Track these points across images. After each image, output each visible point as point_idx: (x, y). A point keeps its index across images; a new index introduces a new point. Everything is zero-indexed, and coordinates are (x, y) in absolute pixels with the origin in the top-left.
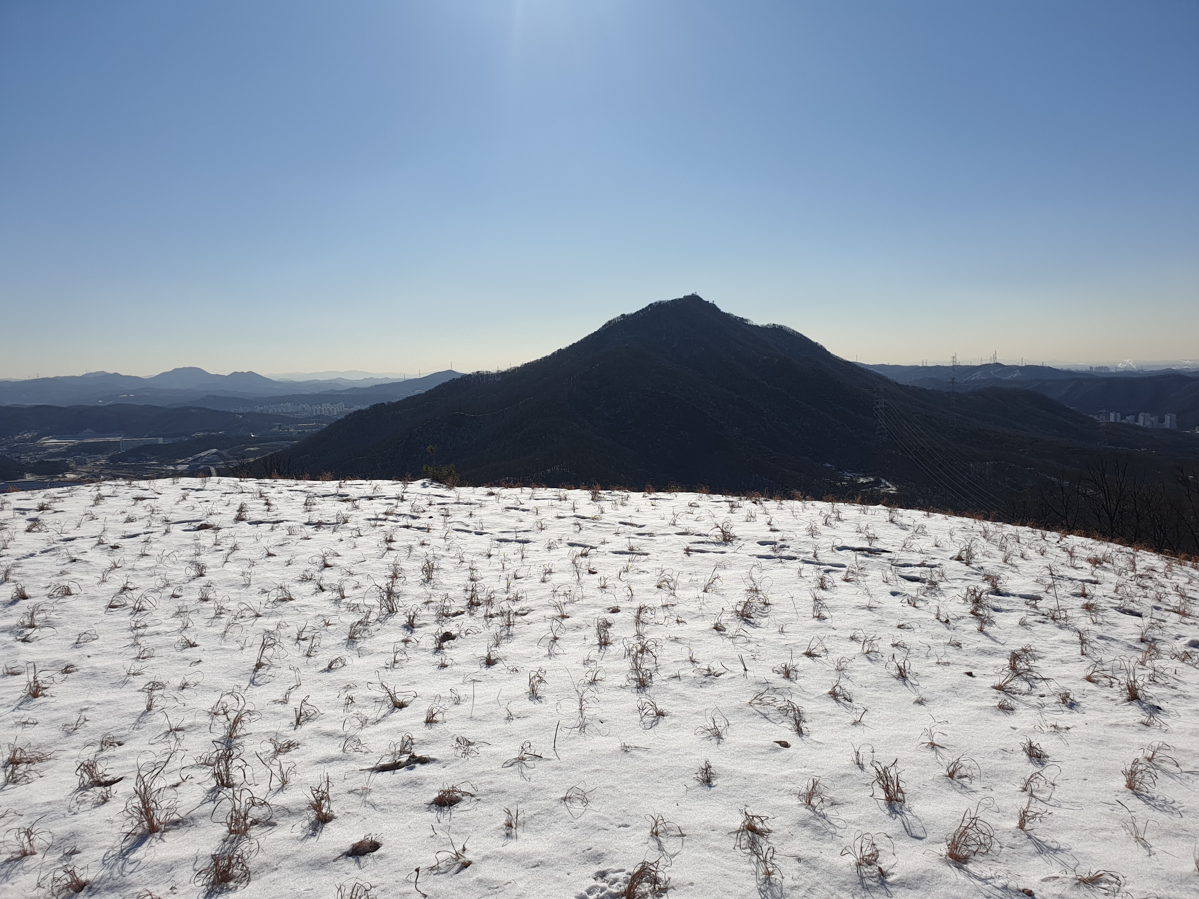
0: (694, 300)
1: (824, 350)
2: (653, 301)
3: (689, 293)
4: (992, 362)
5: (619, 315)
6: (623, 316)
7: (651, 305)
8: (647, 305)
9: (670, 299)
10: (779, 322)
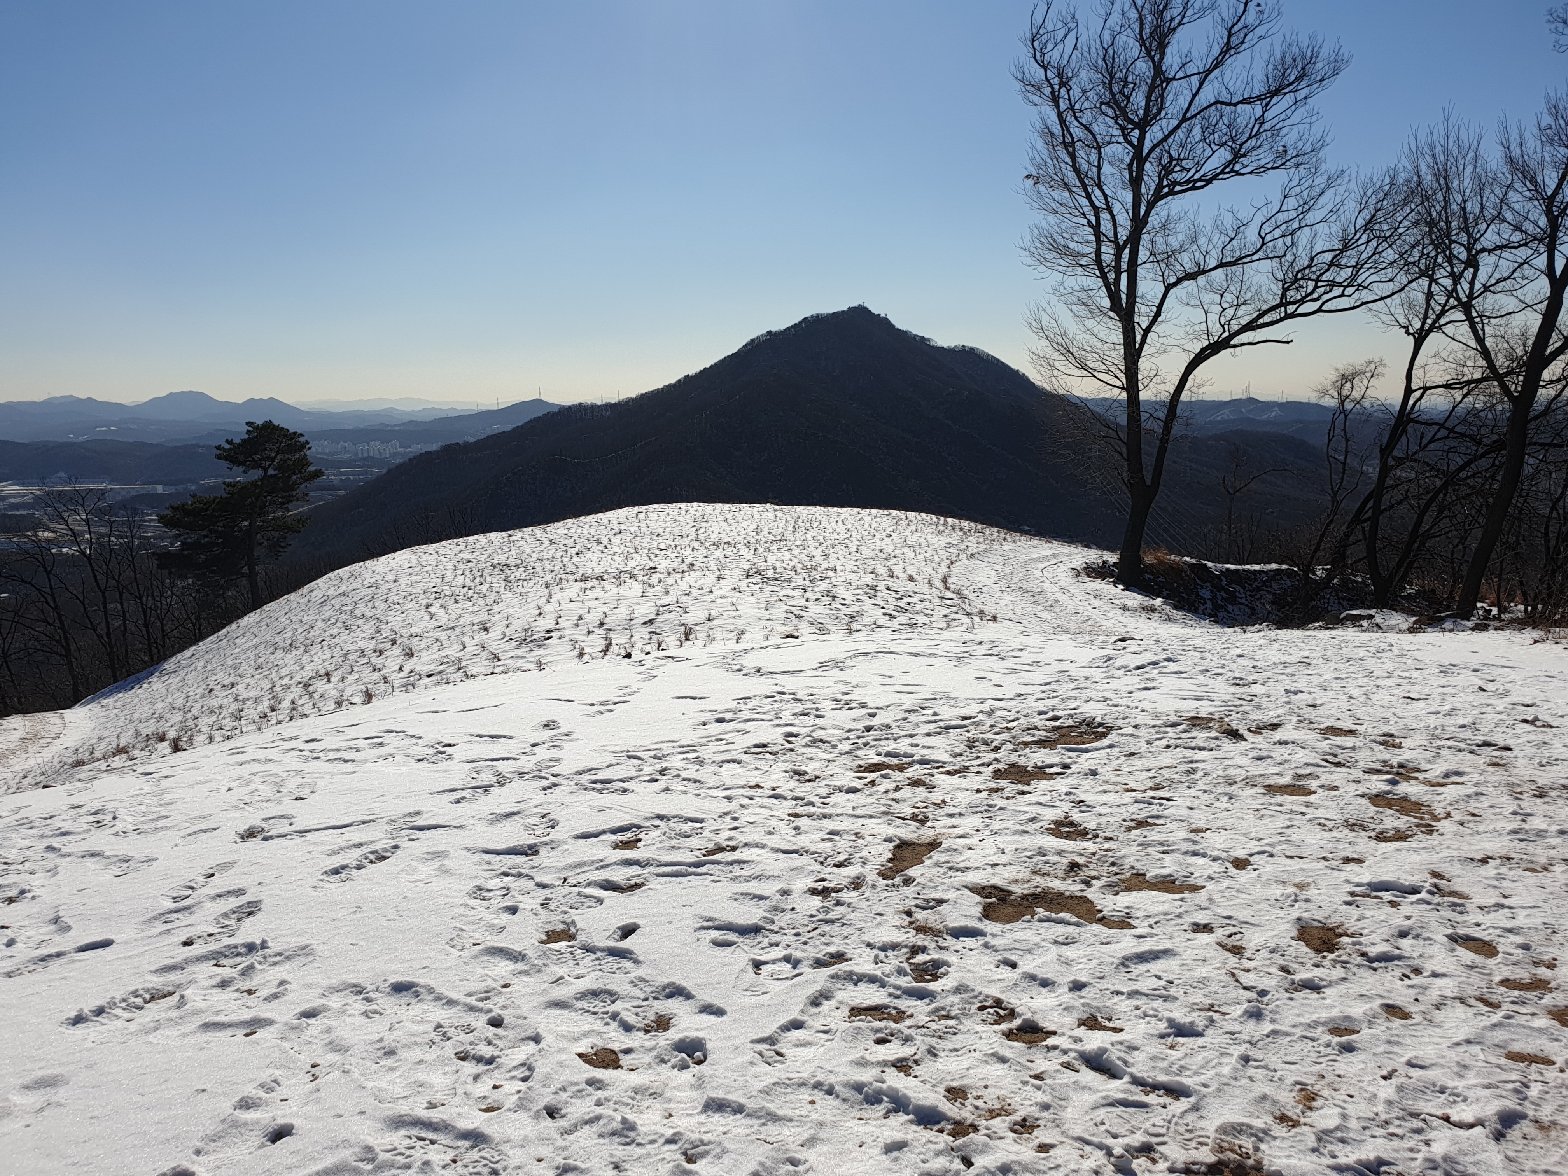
0: (860, 313)
2: (808, 314)
3: (854, 304)
4: (1244, 397)
5: (764, 331)
6: (769, 332)
7: (805, 319)
8: (800, 319)
9: (831, 312)
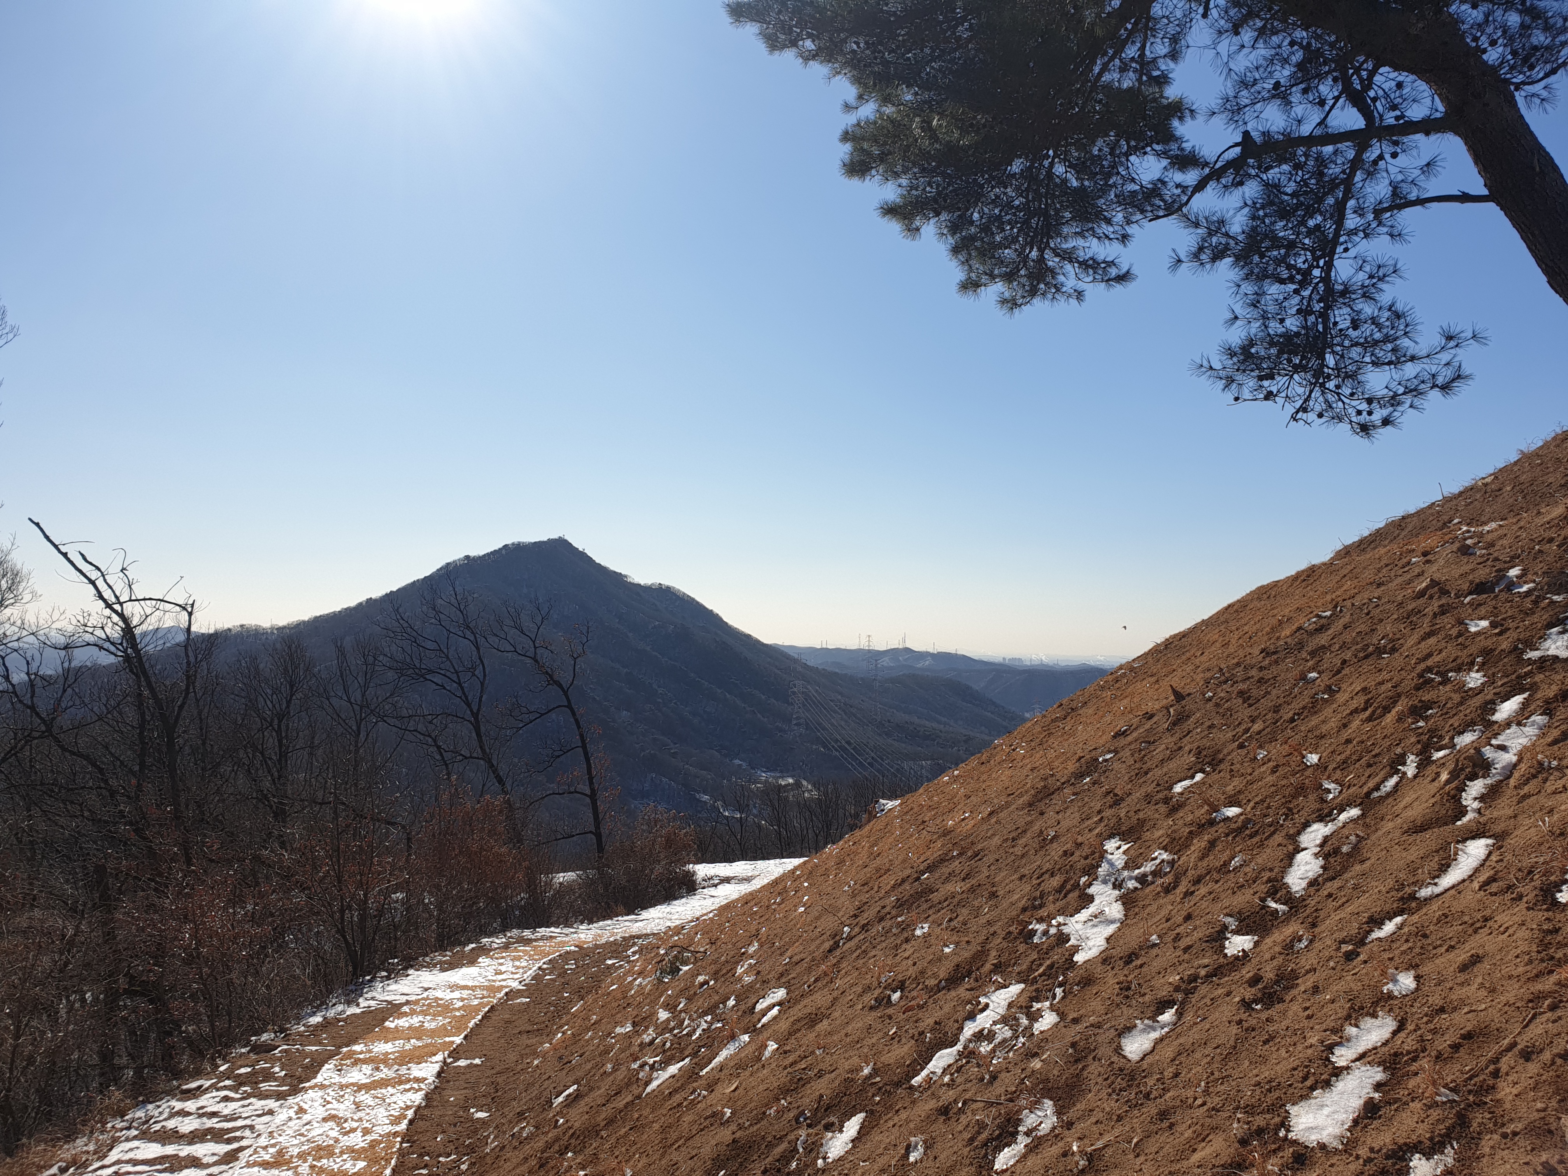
0: (559, 548)
1: (721, 619)
2: (509, 542)
3: (555, 536)
4: (901, 647)
5: (462, 556)
6: (467, 557)
7: (506, 546)
8: (501, 546)
9: (533, 541)
10: (666, 582)
